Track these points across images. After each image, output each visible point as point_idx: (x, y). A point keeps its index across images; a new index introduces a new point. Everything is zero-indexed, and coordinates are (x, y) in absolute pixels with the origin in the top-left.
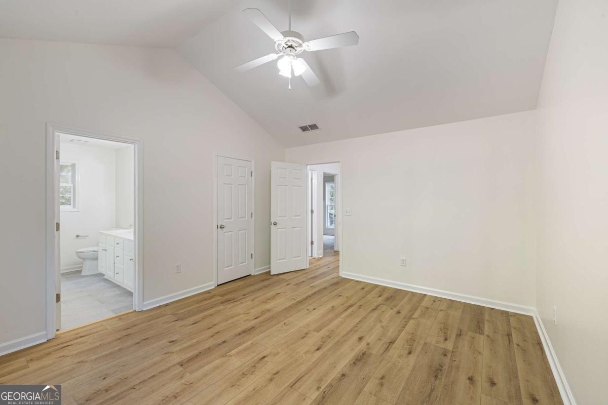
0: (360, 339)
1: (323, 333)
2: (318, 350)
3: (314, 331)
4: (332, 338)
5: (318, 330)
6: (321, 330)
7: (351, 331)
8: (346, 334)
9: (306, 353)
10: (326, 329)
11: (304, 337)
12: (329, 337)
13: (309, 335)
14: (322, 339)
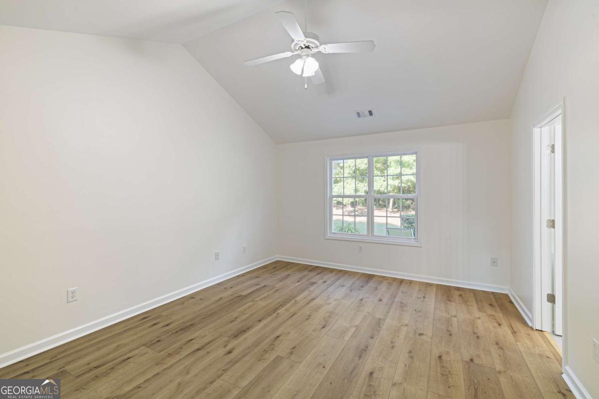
0: (230, 352)
1: (271, 357)
2: (278, 337)
3: (282, 357)
4: (262, 350)
5: (278, 359)
6: (274, 361)
7: (237, 362)
8: (243, 357)
9: (289, 333)
10: (268, 362)
11: (294, 348)
12: (265, 351)
13: (288, 351)
14: (273, 348)
